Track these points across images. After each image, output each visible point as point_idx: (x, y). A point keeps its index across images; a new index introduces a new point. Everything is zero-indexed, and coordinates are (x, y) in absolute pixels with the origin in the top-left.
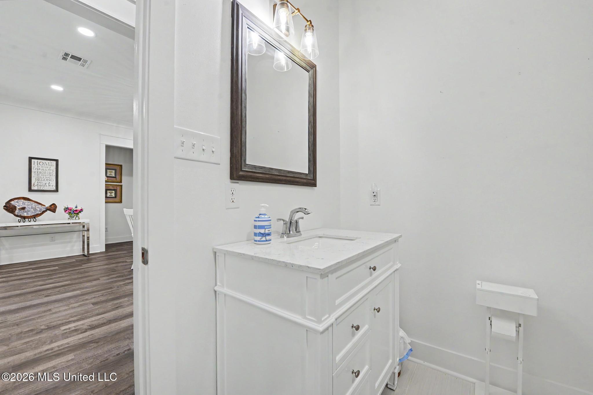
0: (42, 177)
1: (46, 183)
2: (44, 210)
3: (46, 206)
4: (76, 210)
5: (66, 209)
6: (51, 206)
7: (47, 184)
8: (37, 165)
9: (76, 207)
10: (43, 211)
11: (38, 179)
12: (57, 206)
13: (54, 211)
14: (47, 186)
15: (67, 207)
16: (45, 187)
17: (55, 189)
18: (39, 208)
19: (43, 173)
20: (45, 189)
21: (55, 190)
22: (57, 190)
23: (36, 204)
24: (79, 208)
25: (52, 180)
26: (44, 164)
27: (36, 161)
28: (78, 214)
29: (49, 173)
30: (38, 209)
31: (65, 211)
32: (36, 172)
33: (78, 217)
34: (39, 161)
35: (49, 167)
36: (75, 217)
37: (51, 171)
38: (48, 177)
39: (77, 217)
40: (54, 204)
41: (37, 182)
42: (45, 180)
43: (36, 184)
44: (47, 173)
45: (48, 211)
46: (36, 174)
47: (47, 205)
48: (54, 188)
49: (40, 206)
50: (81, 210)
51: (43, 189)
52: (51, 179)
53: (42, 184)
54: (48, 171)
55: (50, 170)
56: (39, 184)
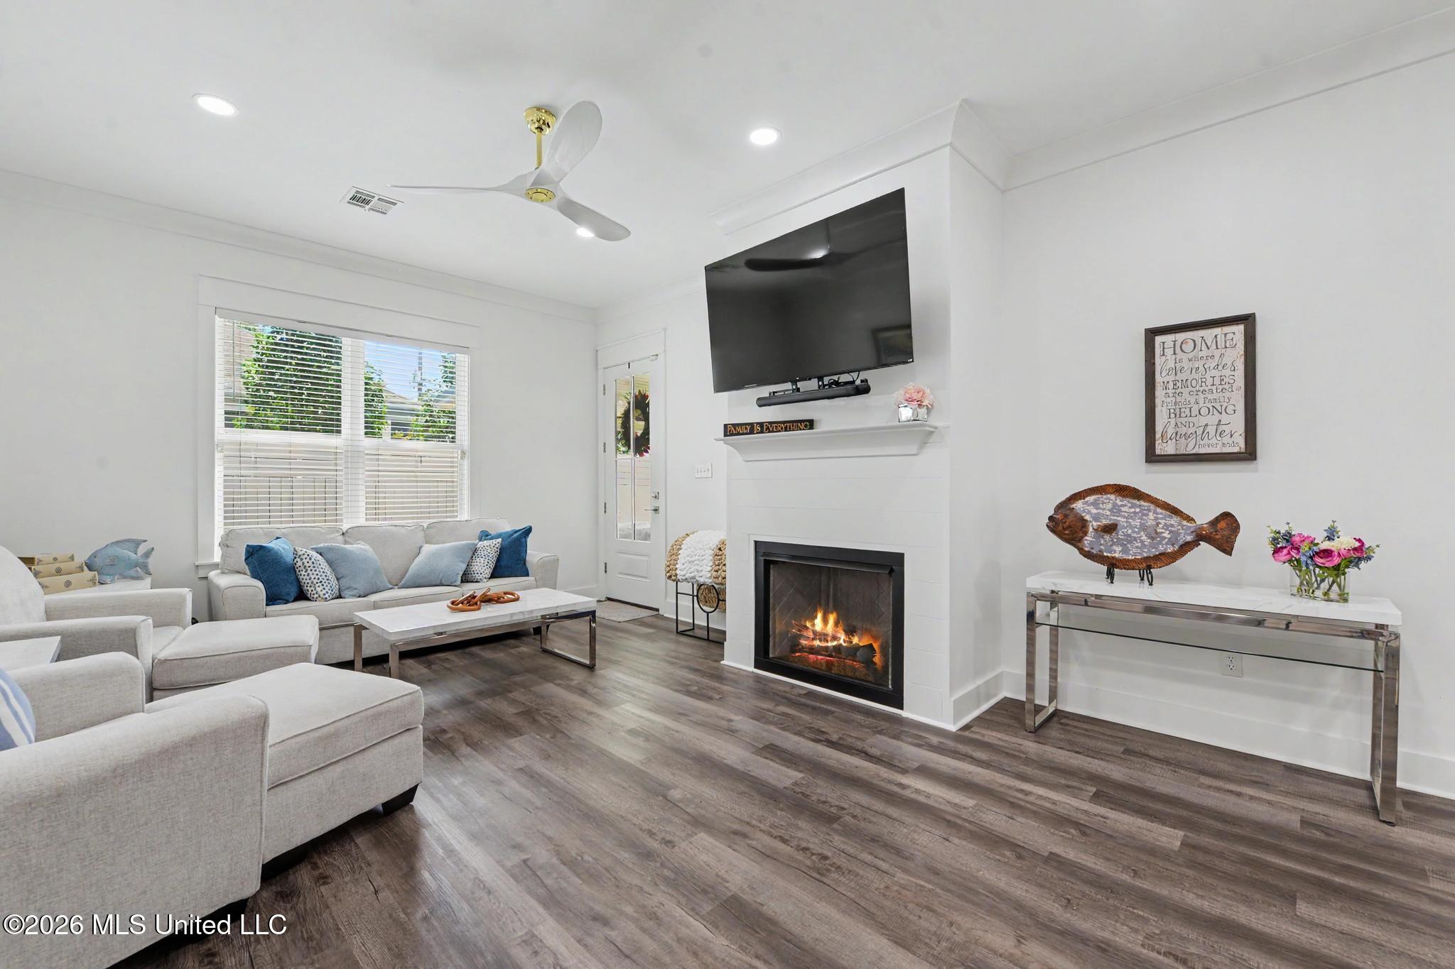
0: (1193, 401)
1: (1207, 425)
2: (1189, 538)
3: (1198, 523)
4: (1327, 553)
5: (1285, 545)
6: (1214, 523)
7: (1211, 429)
8: (1175, 354)
9: (1331, 535)
10: (1181, 542)
11: (1178, 411)
12: (1238, 527)
13: (1226, 546)
14: (1212, 433)
15: (1283, 531)
16: (1202, 442)
17: (1243, 445)
18: (1170, 531)
19: (1194, 383)
20: (1203, 451)
21: (1243, 450)
22: (1250, 454)
23: (1159, 510)
24: (1344, 542)
25: (1230, 410)
26: (1198, 348)
27: (1168, 339)
28: (1338, 570)
29: (1217, 381)
30: (1166, 535)
31: (1277, 551)
32: (1171, 385)
33: (1339, 586)
34: (1180, 337)
35: (1217, 353)
36: (1325, 585)
37: (1227, 372)
38: (1215, 396)
39: (1335, 585)
40: (1226, 516)
41: (1173, 421)
42: (1204, 411)
43: (1171, 431)
44: (1209, 381)
45: (1204, 545)
46: (1171, 391)
47: (1203, 518)
48: (1239, 444)
49: (1174, 520)
50: (1359, 554)
51: (1193, 452)
52: (1225, 405)
53: (1192, 430)
54: (1214, 373)
55: (1220, 368)
56: (1183, 430)
